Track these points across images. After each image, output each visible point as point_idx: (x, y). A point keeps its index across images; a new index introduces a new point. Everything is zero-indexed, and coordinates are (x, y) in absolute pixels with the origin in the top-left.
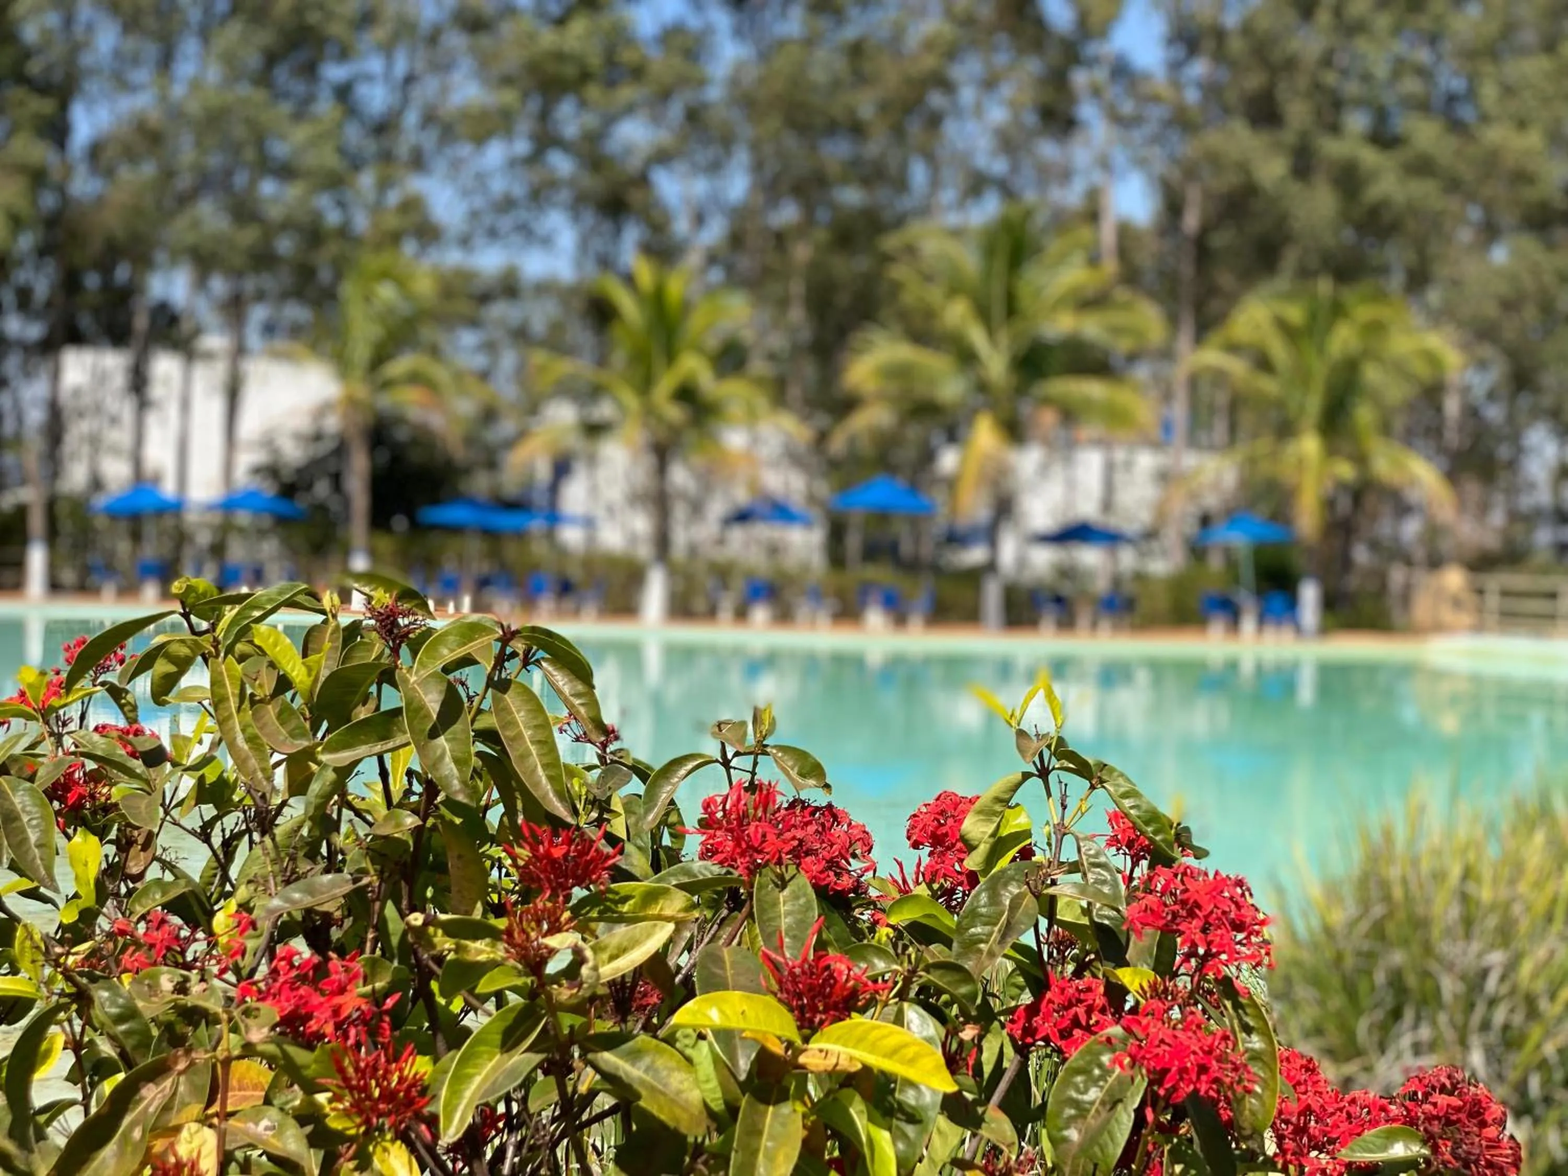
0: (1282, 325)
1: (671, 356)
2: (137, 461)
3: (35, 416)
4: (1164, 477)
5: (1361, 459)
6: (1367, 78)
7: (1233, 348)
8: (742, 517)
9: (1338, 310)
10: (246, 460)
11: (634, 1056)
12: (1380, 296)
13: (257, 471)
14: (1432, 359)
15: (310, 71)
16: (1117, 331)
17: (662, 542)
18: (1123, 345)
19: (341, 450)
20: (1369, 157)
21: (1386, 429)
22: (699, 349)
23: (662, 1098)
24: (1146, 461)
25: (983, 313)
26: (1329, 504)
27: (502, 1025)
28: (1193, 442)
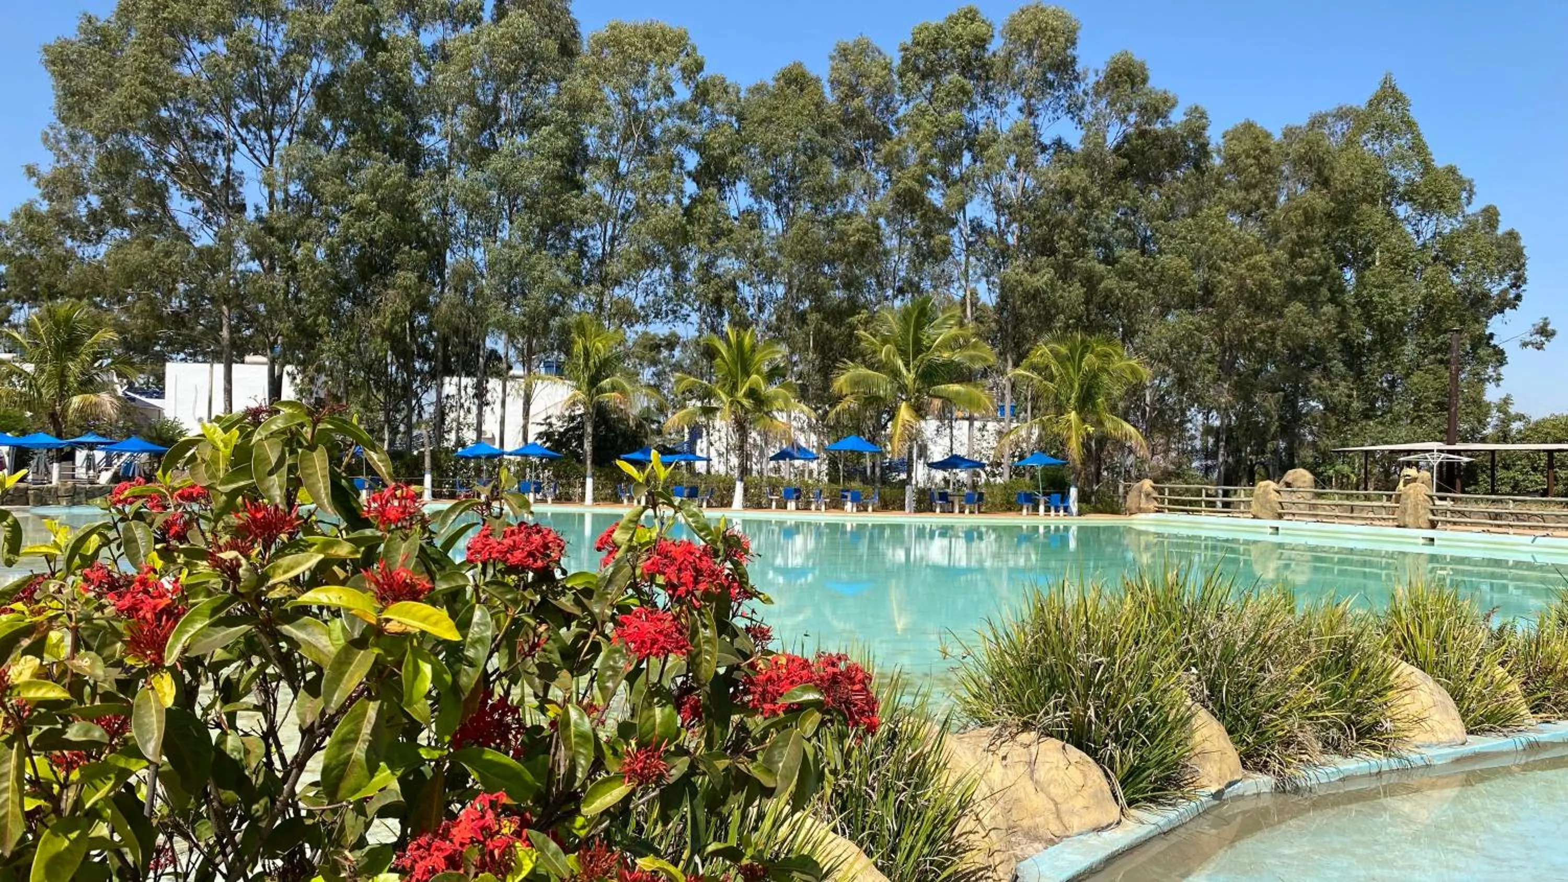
0: (1056, 355)
1: (748, 374)
2: (479, 431)
3: (429, 411)
4: (1000, 433)
5: (1100, 423)
6: (1100, 230)
7: (1034, 368)
8: (782, 455)
9: (1086, 347)
10: (533, 431)
11: (303, 627)
12: (1109, 341)
13: (540, 435)
14: (1134, 372)
15: (565, 235)
16: (972, 359)
17: (745, 471)
18: (978, 366)
19: (581, 426)
20: (1101, 268)
21: (1113, 409)
22: (758, 372)
23: (313, 650)
24: (992, 426)
25: (903, 353)
26: (1085, 445)
27: (212, 606)
28: (1015, 415)
